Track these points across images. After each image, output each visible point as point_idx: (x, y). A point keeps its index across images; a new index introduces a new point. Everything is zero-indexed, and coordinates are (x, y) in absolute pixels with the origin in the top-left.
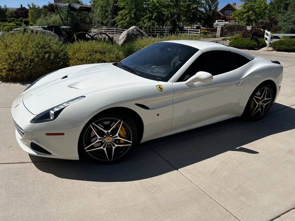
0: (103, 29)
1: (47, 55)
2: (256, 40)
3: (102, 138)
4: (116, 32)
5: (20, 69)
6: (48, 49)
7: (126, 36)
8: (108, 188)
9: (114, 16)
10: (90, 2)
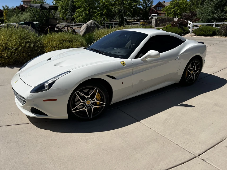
0: (64, 24)
1: (28, 45)
2: (182, 28)
3: (84, 101)
4: (75, 26)
5: (7, 56)
6: (28, 40)
7: (86, 28)
8: (92, 137)
9: (72, 13)
10: (53, 3)
